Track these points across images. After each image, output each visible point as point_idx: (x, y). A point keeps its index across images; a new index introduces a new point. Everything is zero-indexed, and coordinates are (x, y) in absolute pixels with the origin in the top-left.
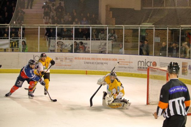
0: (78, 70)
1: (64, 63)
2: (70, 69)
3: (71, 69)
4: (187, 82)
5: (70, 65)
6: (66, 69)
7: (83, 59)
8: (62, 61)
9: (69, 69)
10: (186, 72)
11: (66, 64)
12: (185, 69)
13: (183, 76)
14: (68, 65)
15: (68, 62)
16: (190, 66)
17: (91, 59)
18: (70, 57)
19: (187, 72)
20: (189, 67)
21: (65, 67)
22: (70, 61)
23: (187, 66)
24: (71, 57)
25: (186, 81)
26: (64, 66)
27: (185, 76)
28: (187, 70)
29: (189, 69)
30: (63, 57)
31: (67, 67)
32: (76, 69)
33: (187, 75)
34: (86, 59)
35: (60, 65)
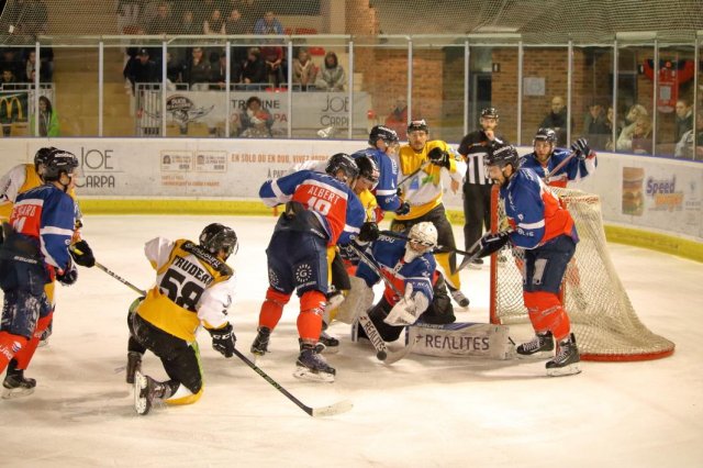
0: (242, 199)
1: (192, 176)
2: (216, 195)
3: (220, 199)
4: (642, 241)
5: (216, 184)
6: (202, 199)
7: (262, 158)
8: (187, 167)
9: (210, 199)
10: (638, 203)
11: (201, 180)
12: (635, 193)
13: (627, 217)
14: (210, 184)
15: (208, 172)
16: (650, 181)
17: (291, 159)
18: (215, 155)
19: (641, 204)
20: (649, 186)
21: (198, 189)
22: (216, 167)
23: (641, 181)
24: (221, 155)
25: (636, 237)
26: (193, 187)
27: (635, 218)
28: (640, 196)
29: (649, 192)
30: (190, 154)
31: (206, 189)
32: (237, 196)
33: (639, 214)
34: (273, 158)
35: (181, 184)
